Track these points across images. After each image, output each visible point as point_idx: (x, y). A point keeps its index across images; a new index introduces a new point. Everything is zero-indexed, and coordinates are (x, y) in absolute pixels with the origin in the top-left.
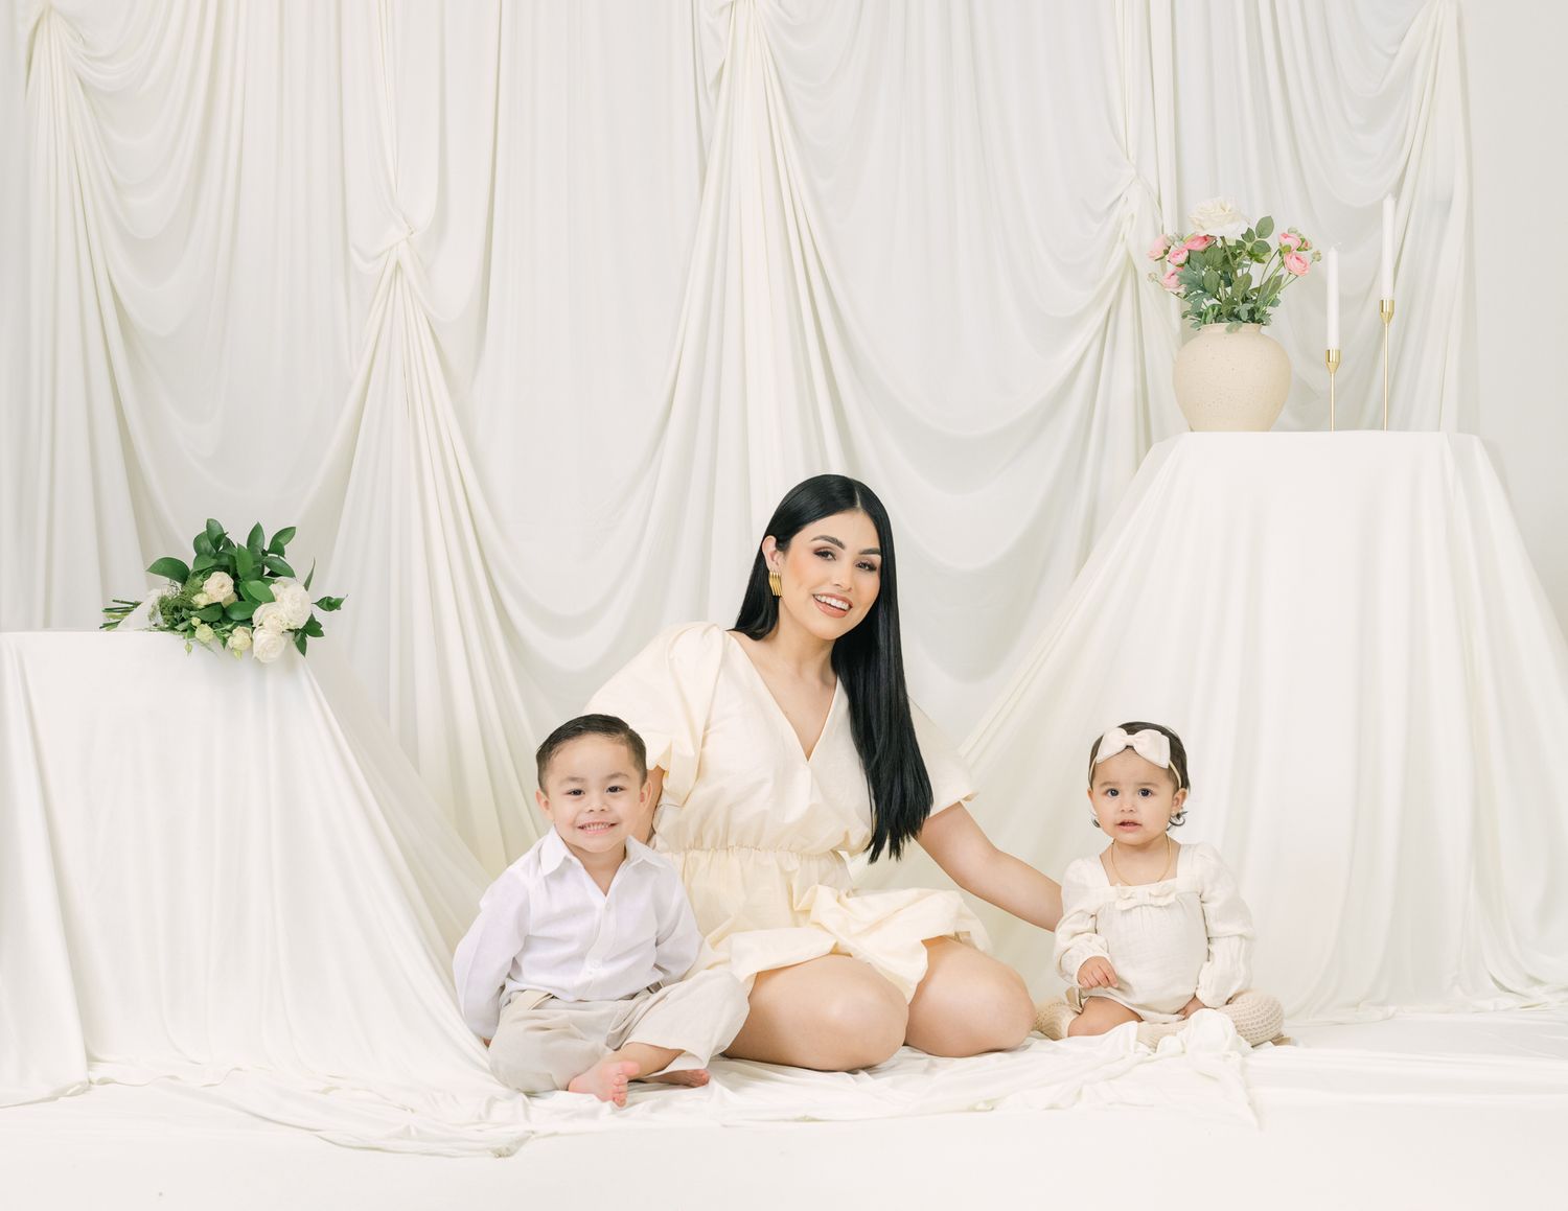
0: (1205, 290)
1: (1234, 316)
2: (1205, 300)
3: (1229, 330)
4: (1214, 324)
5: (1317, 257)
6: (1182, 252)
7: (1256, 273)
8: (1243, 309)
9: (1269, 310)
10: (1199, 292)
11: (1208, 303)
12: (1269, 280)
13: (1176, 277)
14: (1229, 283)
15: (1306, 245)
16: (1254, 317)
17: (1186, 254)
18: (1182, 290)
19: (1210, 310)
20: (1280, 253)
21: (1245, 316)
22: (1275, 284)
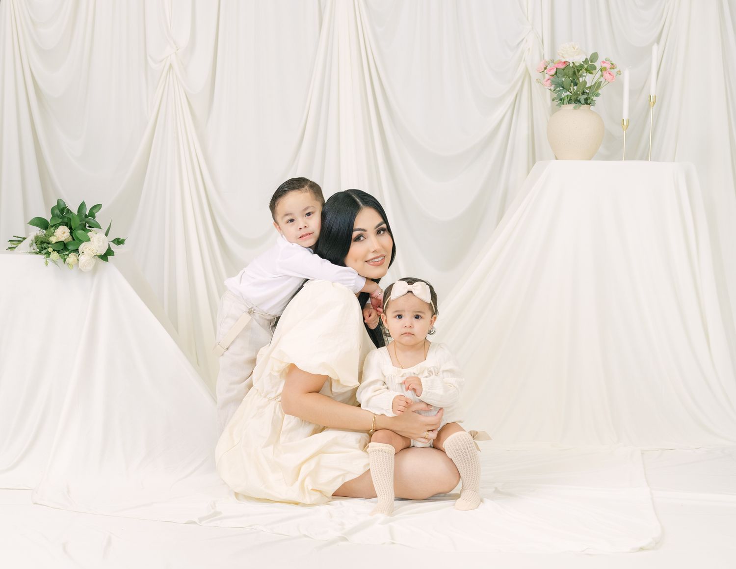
0: (564, 88)
1: (578, 101)
2: (563, 93)
3: (575, 108)
4: (568, 105)
5: (619, 73)
6: (553, 69)
7: (589, 79)
8: (582, 98)
9: (595, 98)
10: (561, 88)
11: (565, 94)
12: (595, 83)
13: (550, 81)
14: (576, 84)
15: (614, 66)
16: (587, 102)
17: (555, 70)
18: (552, 88)
19: (566, 98)
20: (601, 71)
21: (583, 101)
22: (598, 85)
